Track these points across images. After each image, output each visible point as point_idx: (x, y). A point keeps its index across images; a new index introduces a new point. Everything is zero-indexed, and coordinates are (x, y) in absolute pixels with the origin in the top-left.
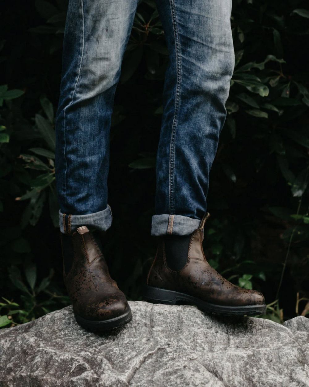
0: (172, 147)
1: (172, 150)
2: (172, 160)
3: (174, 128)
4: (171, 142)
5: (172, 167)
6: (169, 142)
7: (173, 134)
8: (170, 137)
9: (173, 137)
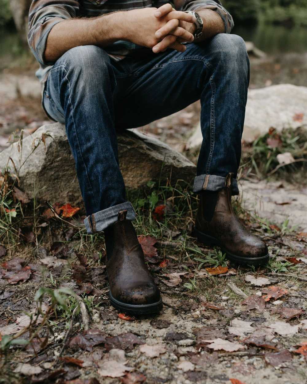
0: (212, 121)
1: (212, 123)
2: (213, 131)
3: (212, 106)
4: (211, 117)
5: (213, 137)
6: (209, 118)
7: (212, 110)
8: (210, 113)
9: (213, 113)
